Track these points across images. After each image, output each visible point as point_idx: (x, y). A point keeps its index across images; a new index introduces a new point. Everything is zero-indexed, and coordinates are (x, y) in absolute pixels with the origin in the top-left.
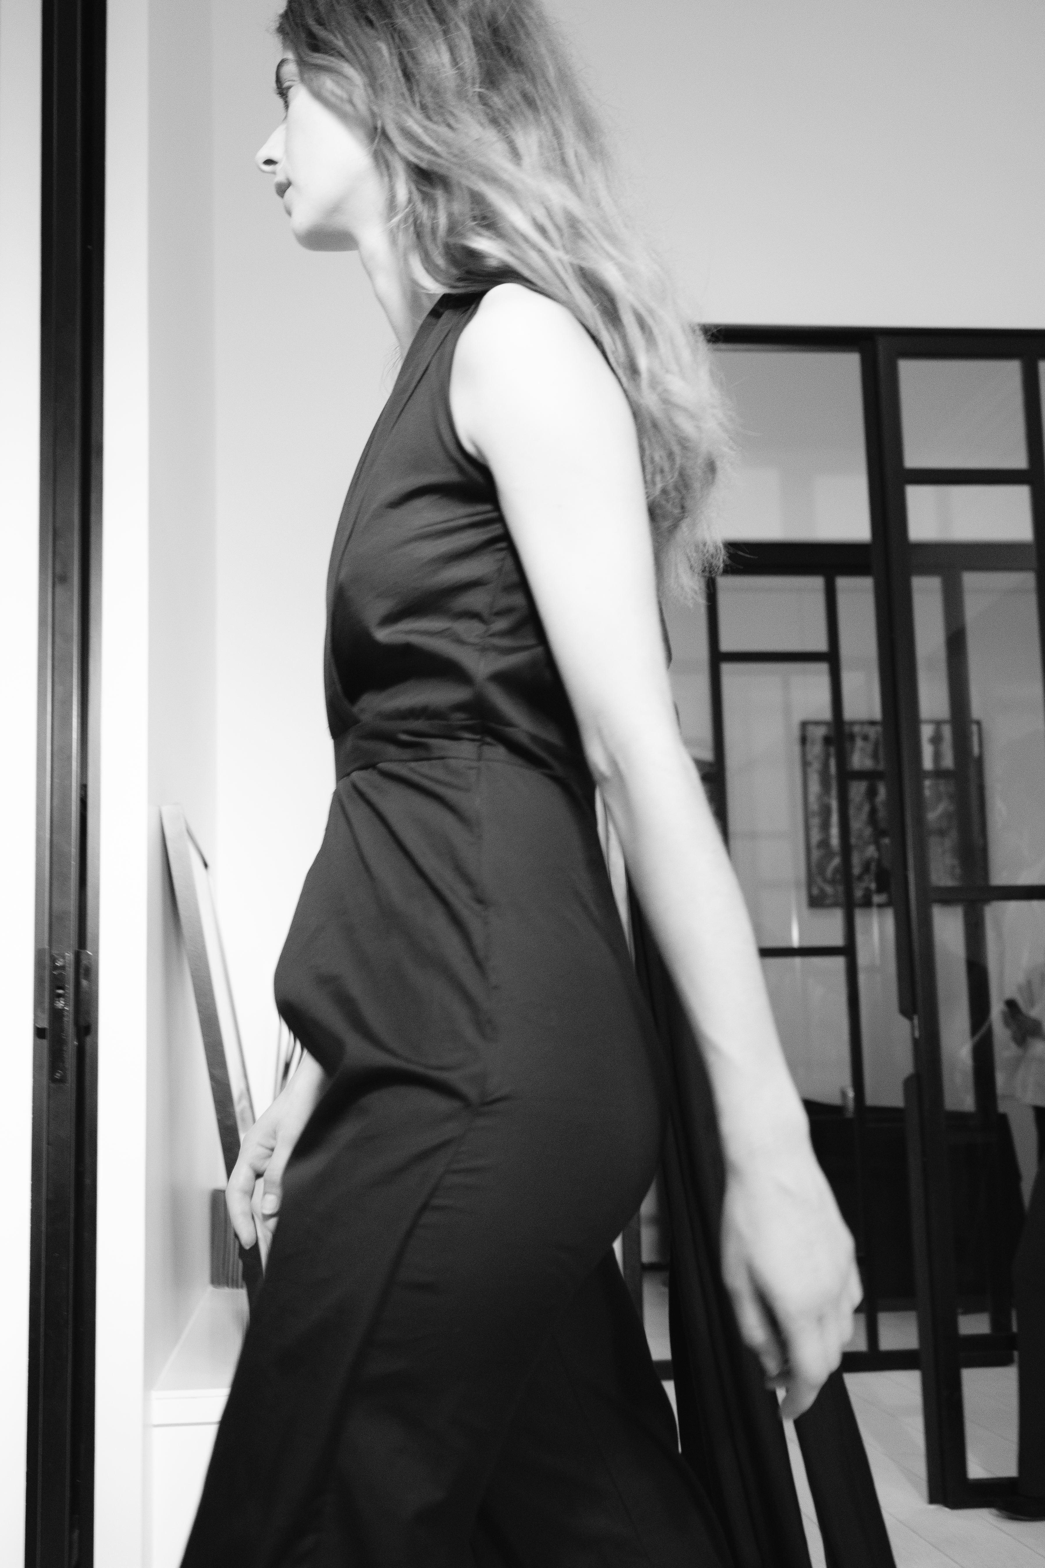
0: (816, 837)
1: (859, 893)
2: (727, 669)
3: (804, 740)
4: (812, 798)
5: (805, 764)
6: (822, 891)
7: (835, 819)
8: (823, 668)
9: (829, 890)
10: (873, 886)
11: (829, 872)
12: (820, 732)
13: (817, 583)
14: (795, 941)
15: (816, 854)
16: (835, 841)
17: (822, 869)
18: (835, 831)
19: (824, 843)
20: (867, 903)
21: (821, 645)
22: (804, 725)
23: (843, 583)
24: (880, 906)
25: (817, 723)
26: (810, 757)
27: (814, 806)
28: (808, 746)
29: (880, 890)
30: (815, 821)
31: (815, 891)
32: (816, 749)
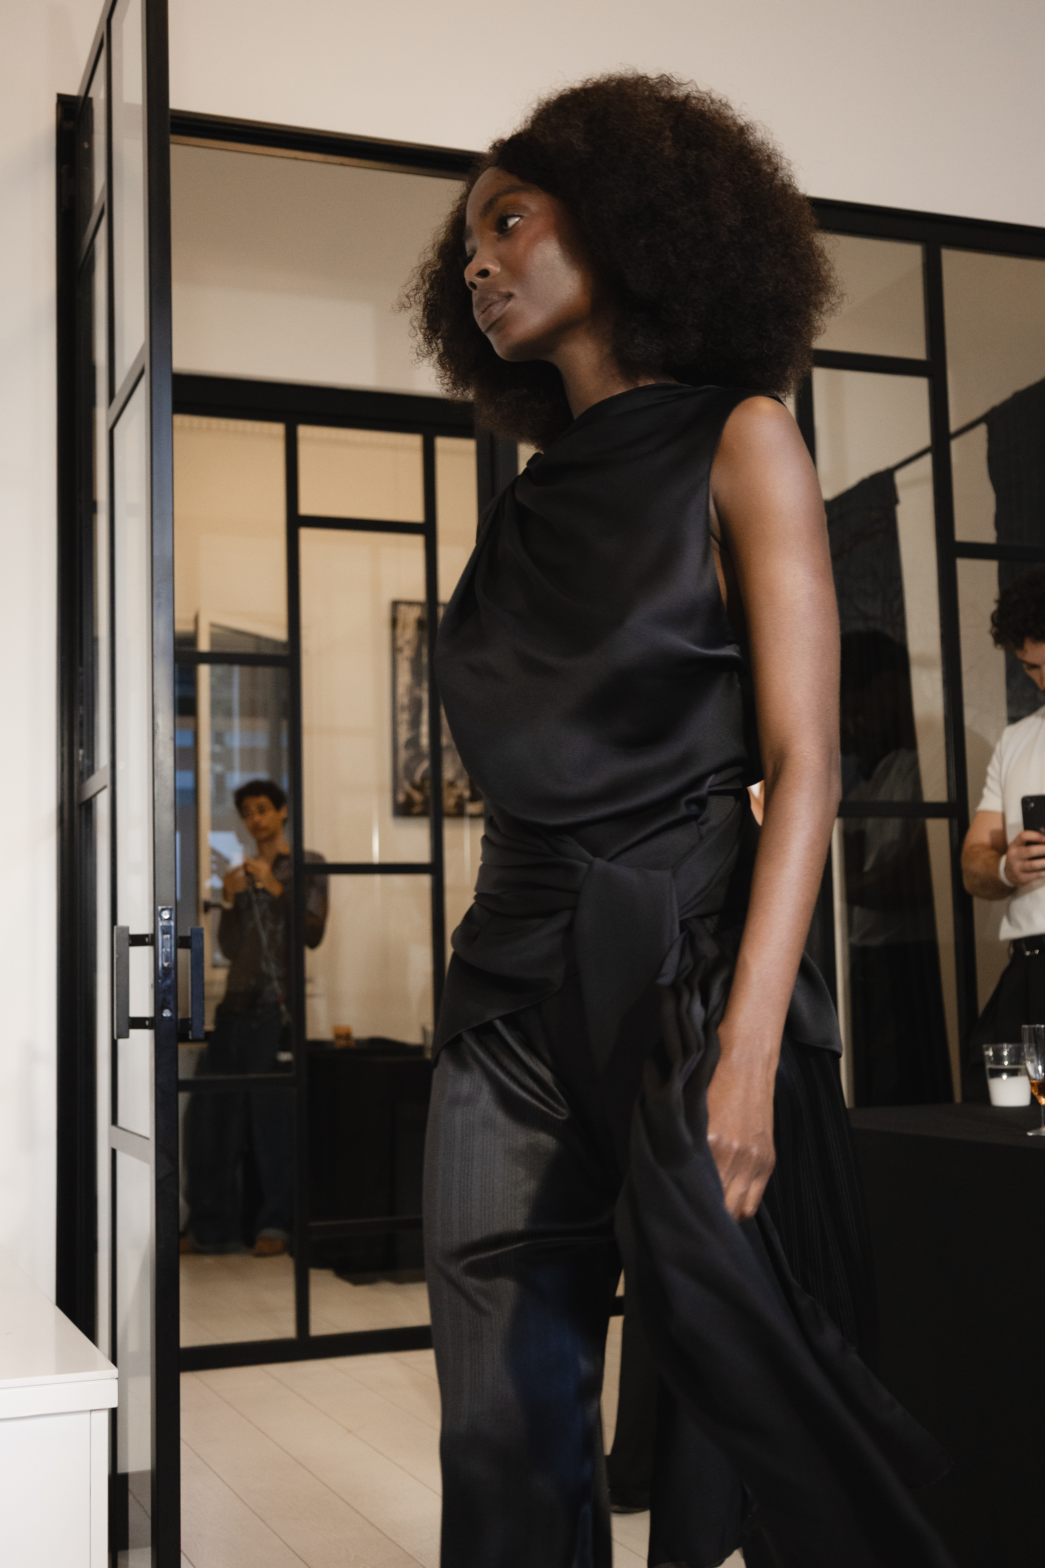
0: (404, 734)
1: (449, 802)
2: (306, 535)
3: (394, 622)
4: (402, 690)
5: (395, 650)
6: (409, 798)
7: (425, 716)
8: (417, 542)
9: (417, 796)
10: (467, 794)
11: (418, 777)
12: (412, 615)
13: (415, 441)
14: (376, 857)
15: (403, 755)
16: (425, 741)
17: (409, 771)
18: (425, 729)
19: (413, 742)
20: (459, 813)
21: (417, 515)
22: (395, 604)
23: (442, 444)
24: (473, 817)
25: (410, 603)
26: (400, 642)
27: (404, 699)
28: (399, 630)
29: (473, 799)
30: (404, 717)
31: (401, 798)
32: (408, 634)
